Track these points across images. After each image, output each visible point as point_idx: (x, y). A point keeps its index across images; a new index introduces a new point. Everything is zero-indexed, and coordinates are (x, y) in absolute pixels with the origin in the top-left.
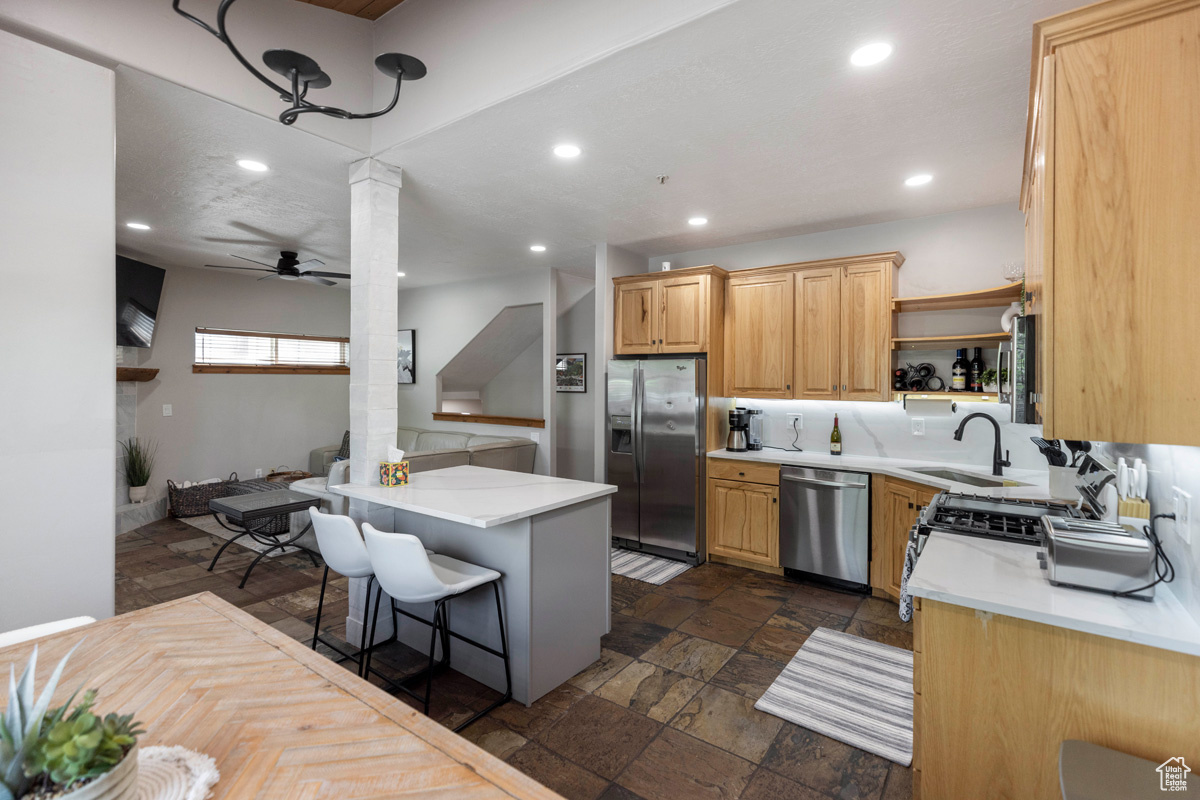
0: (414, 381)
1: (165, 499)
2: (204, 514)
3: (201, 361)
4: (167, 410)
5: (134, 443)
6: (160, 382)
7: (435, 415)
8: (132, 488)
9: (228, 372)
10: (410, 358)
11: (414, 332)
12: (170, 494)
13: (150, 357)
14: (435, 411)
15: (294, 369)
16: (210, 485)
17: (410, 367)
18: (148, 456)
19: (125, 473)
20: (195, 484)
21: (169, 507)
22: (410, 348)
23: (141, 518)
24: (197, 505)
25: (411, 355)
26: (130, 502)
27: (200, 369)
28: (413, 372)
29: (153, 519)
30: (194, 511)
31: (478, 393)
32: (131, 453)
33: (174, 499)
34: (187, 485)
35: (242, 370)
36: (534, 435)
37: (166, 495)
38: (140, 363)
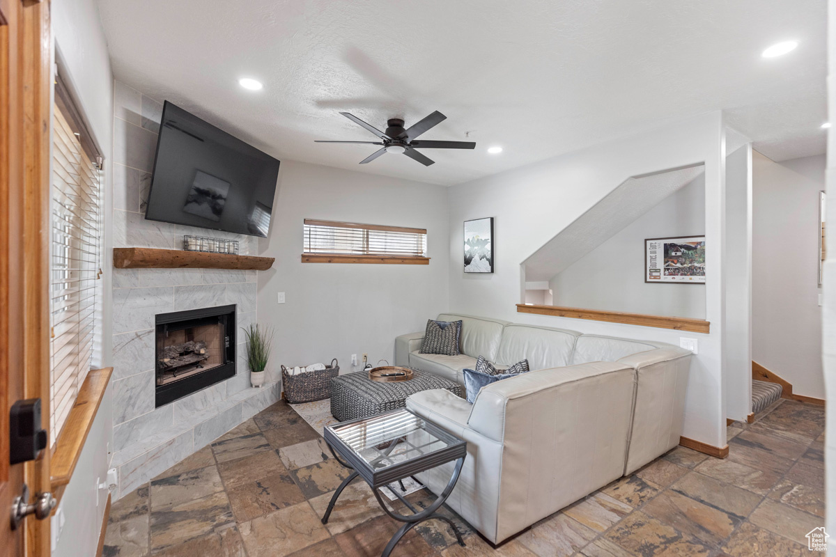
0: (492, 271)
1: (279, 383)
2: (311, 401)
3: (308, 251)
4: (281, 297)
5: (255, 329)
6: (275, 271)
7: (519, 306)
8: (253, 373)
9: (330, 262)
10: (488, 246)
11: (492, 219)
12: (283, 378)
13: (267, 248)
14: (519, 303)
15: (382, 259)
16: (316, 372)
17: (489, 256)
18: (266, 342)
19: (247, 359)
20: (303, 370)
21: (282, 391)
22: (489, 236)
23: (259, 403)
24: (305, 392)
25: (490, 244)
26: (251, 386)
27: (307, 258)
28: (492, 262)
29: (269, 403)
30: (302, 397)
31: (547, 282)
32: (252, 339)
33: (287, 385)
34: (297, 371)
35: (341, 260)
36: (687, 341)
37: (280, 379)
38: (260, 253)
